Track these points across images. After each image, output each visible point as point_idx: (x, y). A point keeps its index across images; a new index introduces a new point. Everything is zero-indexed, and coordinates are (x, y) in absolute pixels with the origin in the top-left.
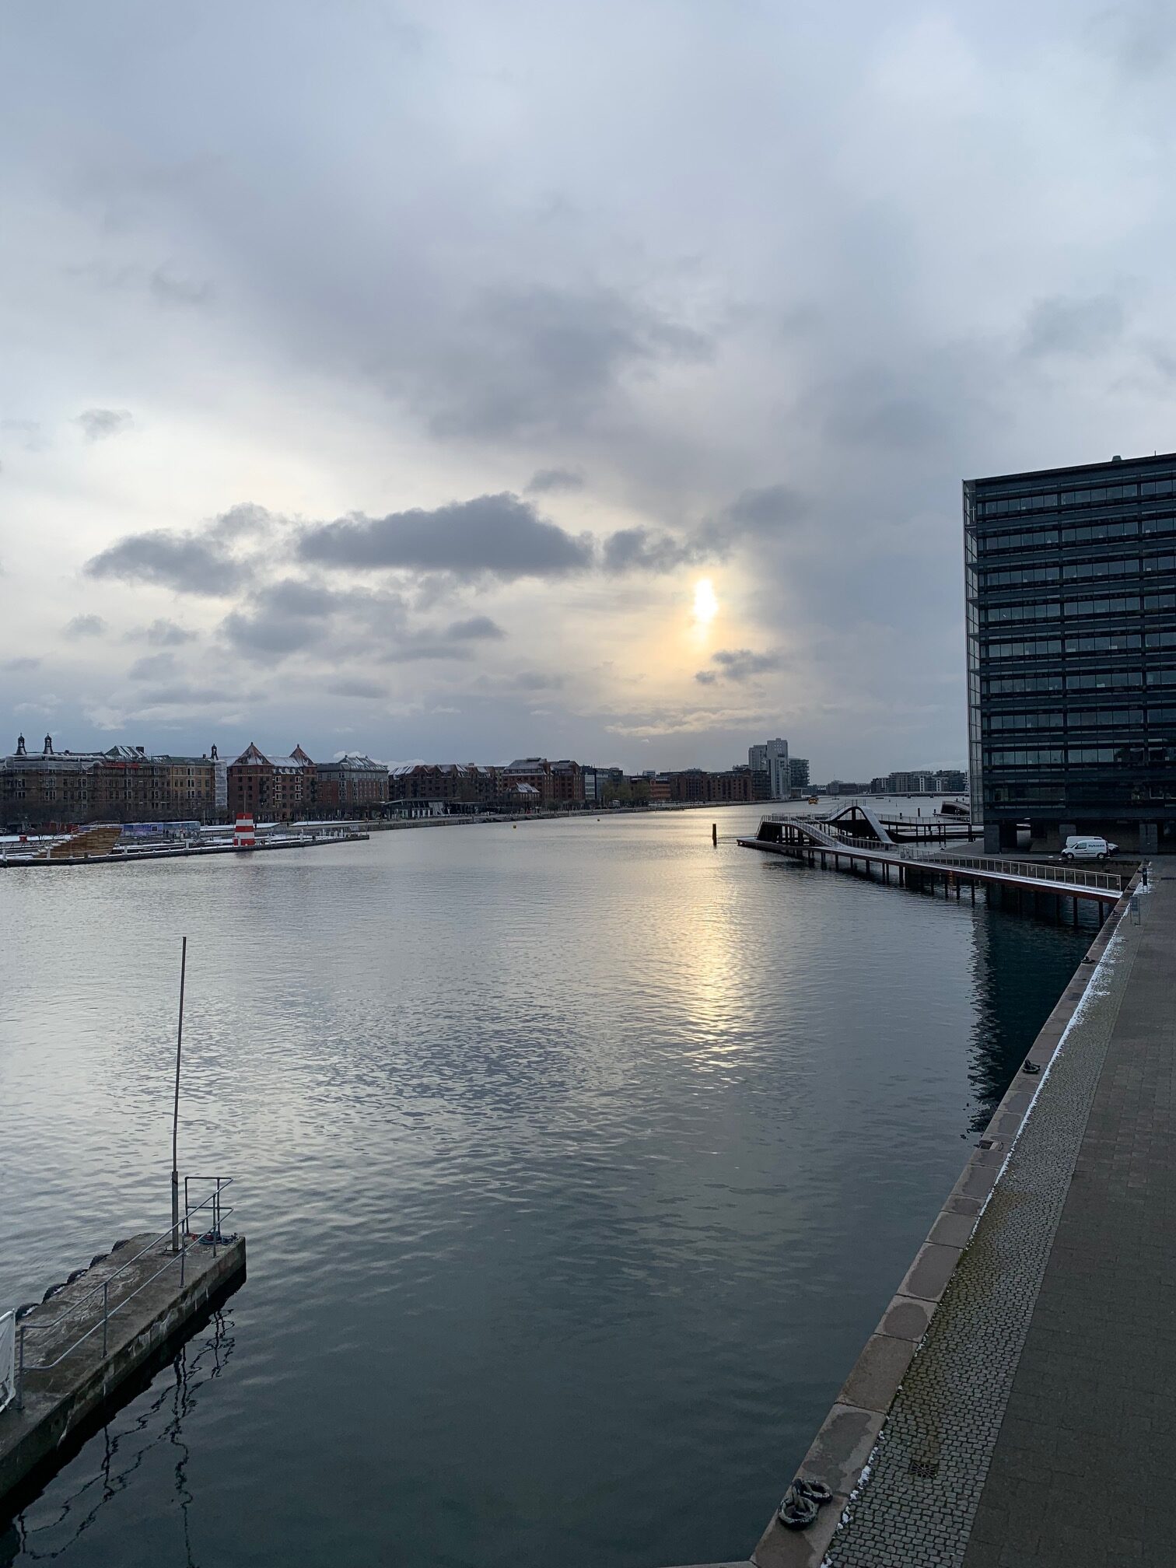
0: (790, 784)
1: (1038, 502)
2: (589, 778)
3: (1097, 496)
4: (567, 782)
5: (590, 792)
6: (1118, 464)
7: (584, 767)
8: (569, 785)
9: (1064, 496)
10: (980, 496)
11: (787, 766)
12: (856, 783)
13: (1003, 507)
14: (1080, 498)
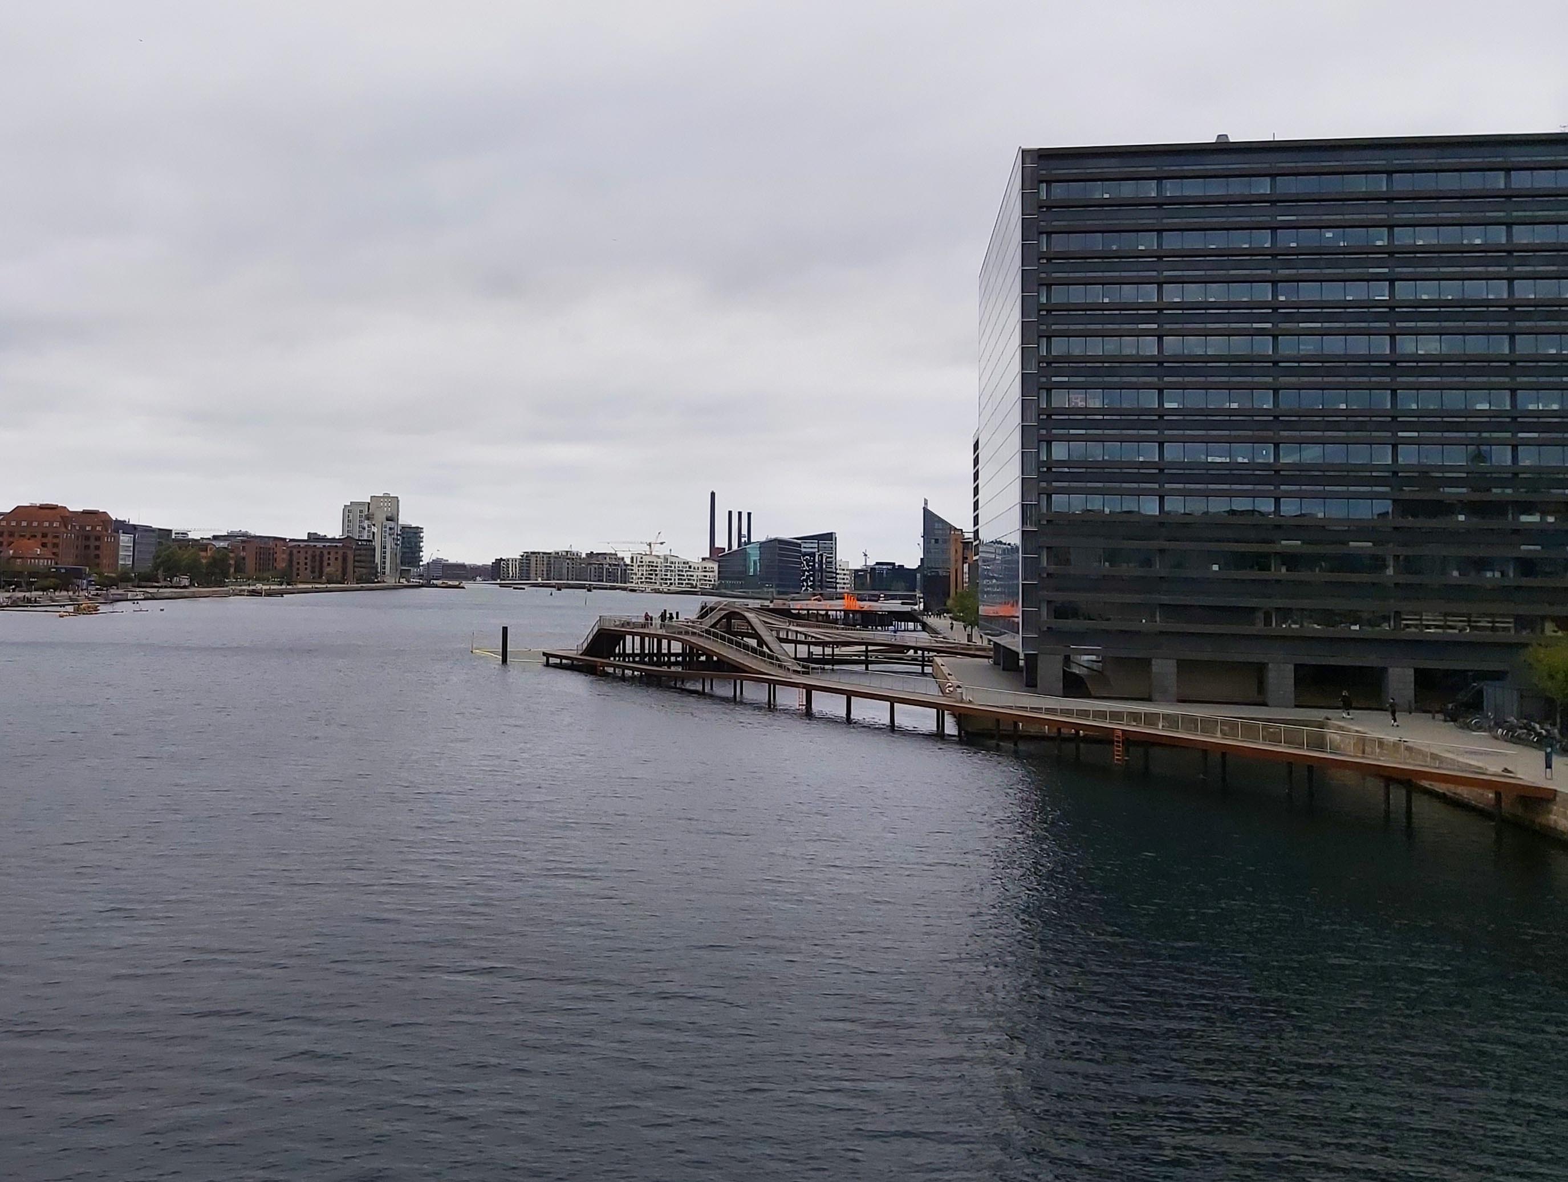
0: (399, 561)
1: (1128, 190)
2: (125, 539)
3: (1215, 189)
4: (93, 543)
5: (125, 559)
6: (1223, 147)
7: (117, 521)
8: (97, 548)
9: (1168, 184)
10: (1044, 172)
11: (397, 535)
12: (466, 563)
13: (1075, 191)
14: (1193, 189)
